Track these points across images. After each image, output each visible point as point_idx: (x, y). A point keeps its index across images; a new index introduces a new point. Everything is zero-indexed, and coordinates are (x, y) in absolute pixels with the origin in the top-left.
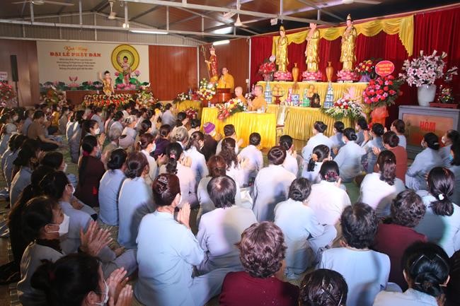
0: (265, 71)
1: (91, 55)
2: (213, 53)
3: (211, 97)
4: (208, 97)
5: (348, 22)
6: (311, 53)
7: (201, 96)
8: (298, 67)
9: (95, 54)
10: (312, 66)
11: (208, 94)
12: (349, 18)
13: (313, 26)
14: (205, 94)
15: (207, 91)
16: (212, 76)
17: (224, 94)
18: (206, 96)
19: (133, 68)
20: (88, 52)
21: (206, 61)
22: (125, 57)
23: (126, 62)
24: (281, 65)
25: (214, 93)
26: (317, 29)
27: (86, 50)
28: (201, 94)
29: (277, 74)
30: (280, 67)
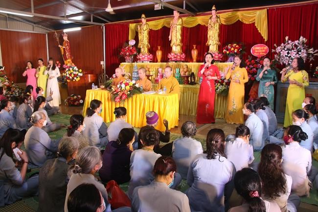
0: (128, 53)
2: (65, 38)
3: (79, 79)
4: (75, 78)
5: (213, 12)
6: (176, 37)
7: (68, 78)
8: (161, 49)
10: (176, 48)
11: (76, 76)
12: (214, 8)
13: (176, 14)
14: (73, 76)
15: (74, 73)
16: (66, 59)
17: (89, 75)
18: (73, 78)
21: (59, 46)
24: (143, 47)
25: (81, 75)
26: (180, 17)
28: (68, 76)
29: (140, 56)
30: (142, 50)
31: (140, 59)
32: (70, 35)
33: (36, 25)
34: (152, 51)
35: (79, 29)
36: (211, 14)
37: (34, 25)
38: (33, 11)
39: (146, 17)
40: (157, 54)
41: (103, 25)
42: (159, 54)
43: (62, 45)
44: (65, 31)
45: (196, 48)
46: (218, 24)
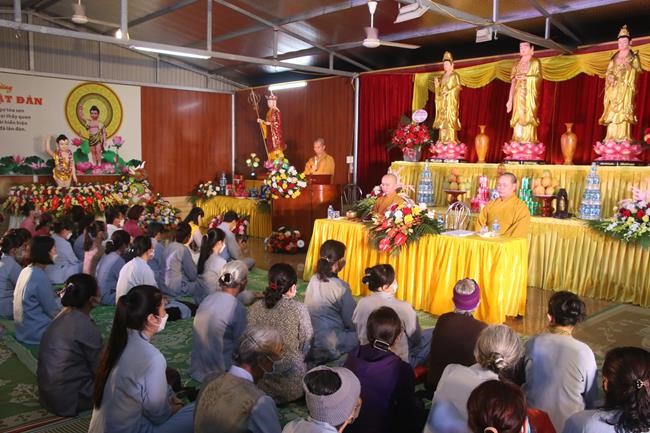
0: (409, 141)
1: (20, 100)
2: (272, 104)
3: (298, 193)
4: (291, 192)
5: (622, 43)
6: (523, 105)
7: (275, 191)
9: (30, 99)
10: (524, 131)
11: (291, 186)
12: (623, 32)
13: (526, 50)
14: (285, 186)
15: (289, 180)
16: (272, 149)
17: (321, 187)
18: (286, 192)
19: (109, 130)
20: (14, 94)
21: (259, 120)
22: (94, 108)
23: (95, 119)
24: (446, 128)
25: (304, 185)
26: (535, 57)
27: (10, 88)
28: (275, 185)
29: (437, 148)
30: (442, 134)
31: (436, 154)
32: (281, 97)
33: (213, 76)
34: (465, 136)
35: (302, 84)
36: (616, 46)
37: (209, 76)
38: (209, 47)
39: (455, 57)
40: (477, 142)
41: (356, 75)
42: (482, 143)
43: (264, 118)
44: (273, 88)
45: (574, 130)
46: (633, 71)
